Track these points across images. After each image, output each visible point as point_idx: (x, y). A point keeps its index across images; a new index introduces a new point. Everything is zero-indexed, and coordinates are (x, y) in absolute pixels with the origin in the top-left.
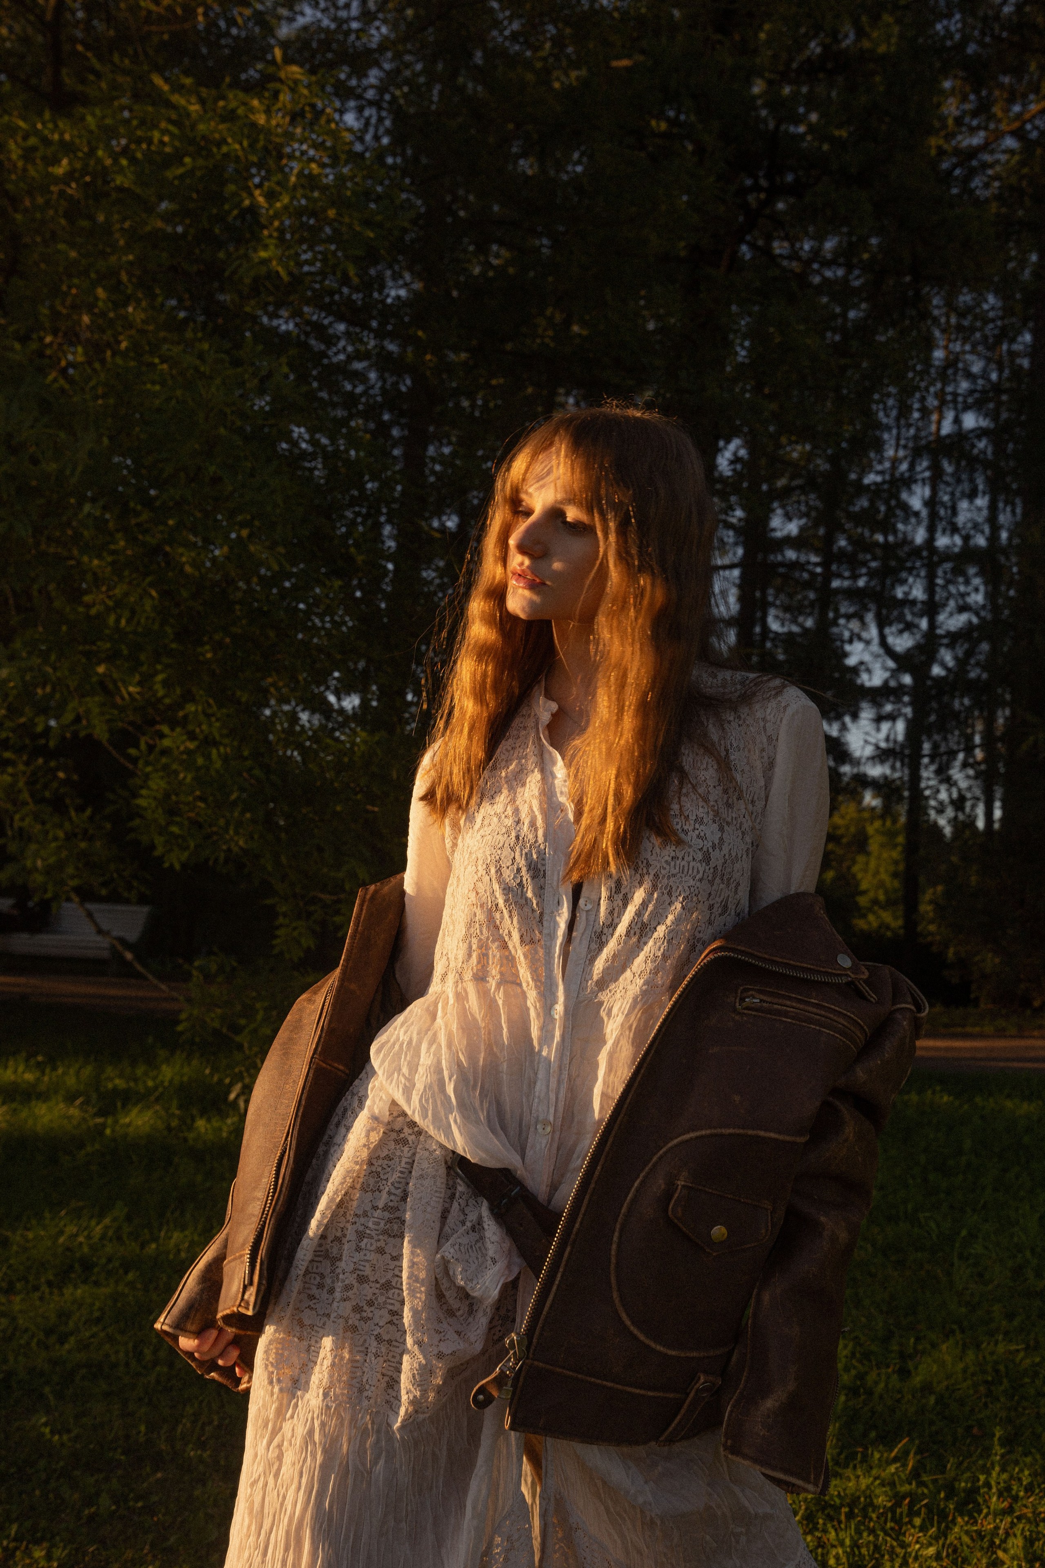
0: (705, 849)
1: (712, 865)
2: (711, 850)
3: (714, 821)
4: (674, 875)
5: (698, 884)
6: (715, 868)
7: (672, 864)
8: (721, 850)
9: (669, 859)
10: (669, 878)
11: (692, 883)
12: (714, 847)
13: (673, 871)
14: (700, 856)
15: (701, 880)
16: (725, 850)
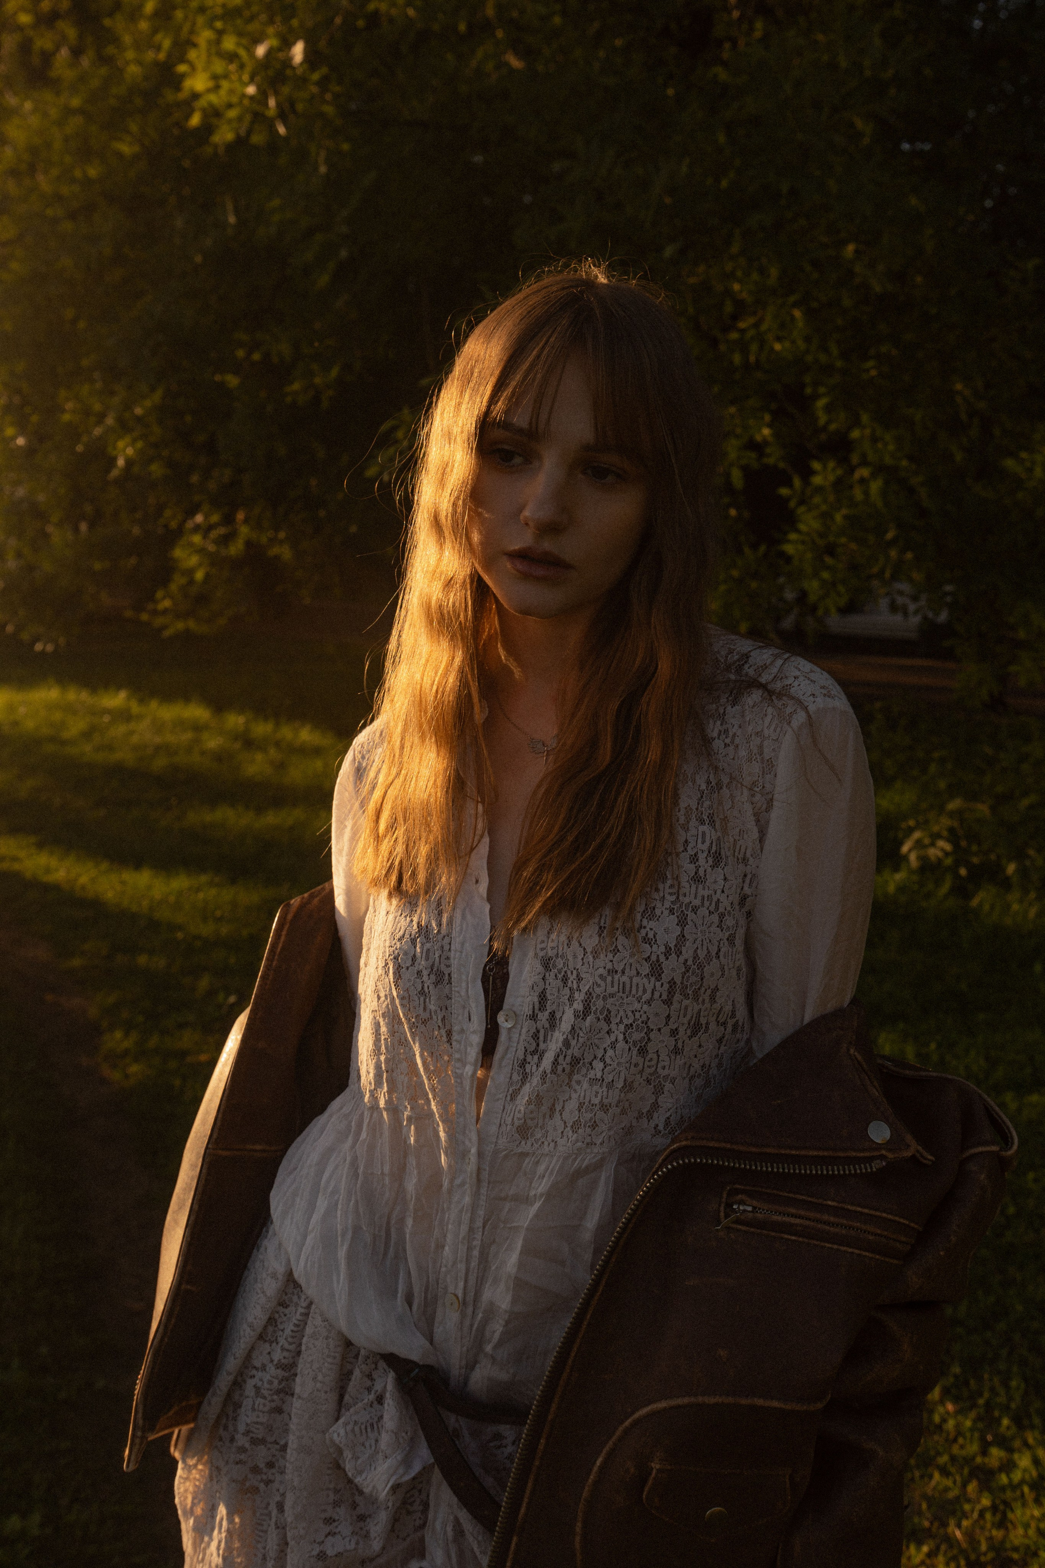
0: (654, 958)
1: (665, 978)
2: (662, 958)
3: (672, 911)
4: (612, 995)
5: (645, 1007)
6: (672, 983)
7: (609, 979)
8: (679, 953)
9: (605, 973)
10: (605, 999)
11: (637, 1006)
12: (668, 953)
13: (610, 990)
14: (646, 969)
15: (649, 1002)
16: (687, 952)
